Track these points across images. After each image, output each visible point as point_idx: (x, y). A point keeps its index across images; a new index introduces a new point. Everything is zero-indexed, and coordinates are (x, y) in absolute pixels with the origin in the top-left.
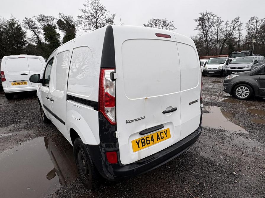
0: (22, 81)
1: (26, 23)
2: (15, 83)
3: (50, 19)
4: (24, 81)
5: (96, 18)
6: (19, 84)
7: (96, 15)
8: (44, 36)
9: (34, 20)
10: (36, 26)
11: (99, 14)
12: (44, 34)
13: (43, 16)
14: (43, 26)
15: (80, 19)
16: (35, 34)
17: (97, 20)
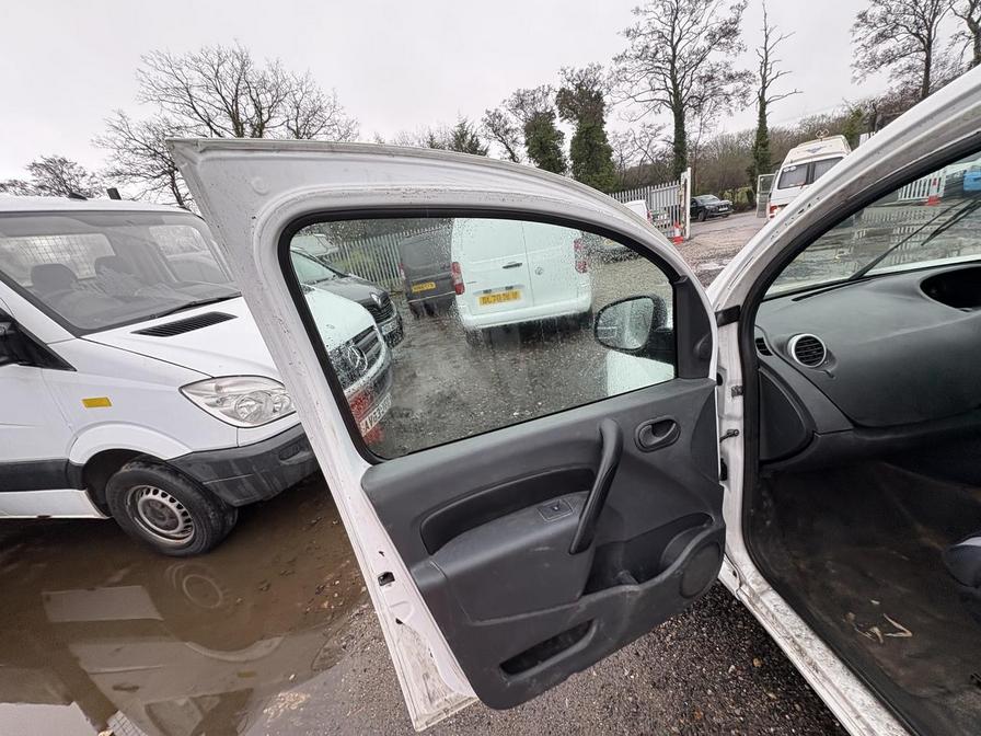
0: (507, 288)
1: (489, 124)
2: (488, 296)
3: (540, 94)
4: (511, 288)
5: (672, 41)
6: (498, 299)
7: (673, 31)
8: (527, 149)
9: (503, 111)
10: (507, 127)
11: (681, 25)
12: (527, 144)
13: (522, 93)
14: (522, 123)
15: (622, 65)
16: (508, 147)
17: (674, 50)
